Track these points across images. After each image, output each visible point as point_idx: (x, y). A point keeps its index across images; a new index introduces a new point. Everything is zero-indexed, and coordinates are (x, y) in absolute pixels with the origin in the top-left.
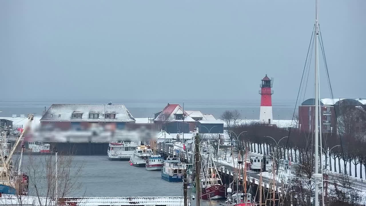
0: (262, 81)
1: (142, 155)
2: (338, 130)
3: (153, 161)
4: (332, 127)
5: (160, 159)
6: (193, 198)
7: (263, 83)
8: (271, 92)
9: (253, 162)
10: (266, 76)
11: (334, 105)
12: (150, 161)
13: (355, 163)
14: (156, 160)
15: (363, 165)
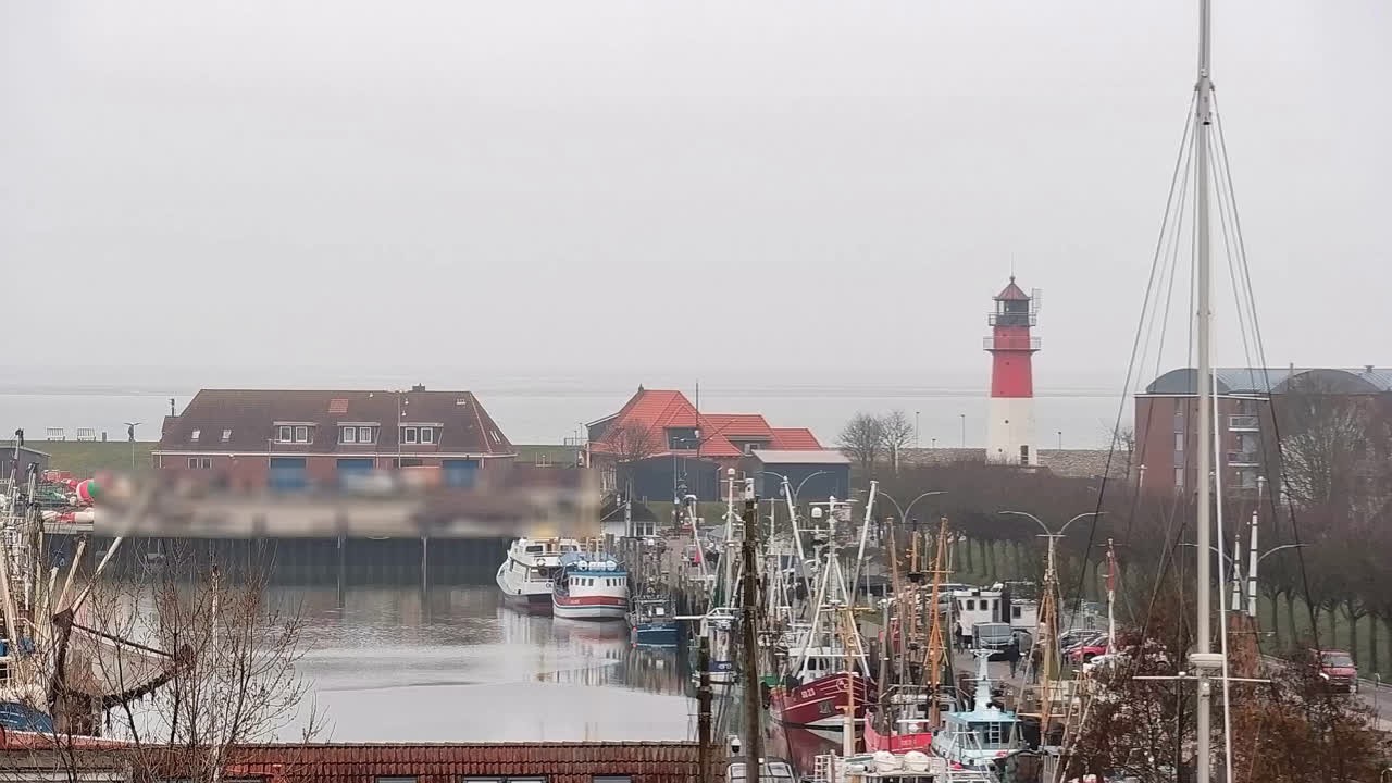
0: (998, 300)
1: (541, 563)
2: (1284, 488)
3: (587, 582)
4: (1261, 478)
6: (733, 747)
7: (1002, 310)
8: (1031, 344)
9: (962, 609)
10: (1012, 283)
11: (1269, 394)
12: (574, 582)
13: (1351, 612)
14: (596, 579)
15: (1380, 623)
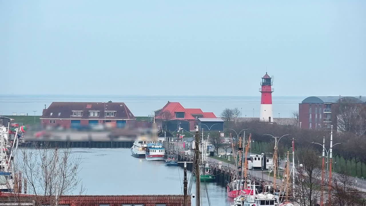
0: (263, 78)
2: (338, 128)
3: (154, 151)
4: (332, 125)
5: (161, 150)
6: (193, 196)
7: (264, 81)
8: (272, 90)
9: (253, 160)
10: (267, 74)
12: (151, 151)
13: (356, 161)
14: (156, 150)
15: (363, 164)
